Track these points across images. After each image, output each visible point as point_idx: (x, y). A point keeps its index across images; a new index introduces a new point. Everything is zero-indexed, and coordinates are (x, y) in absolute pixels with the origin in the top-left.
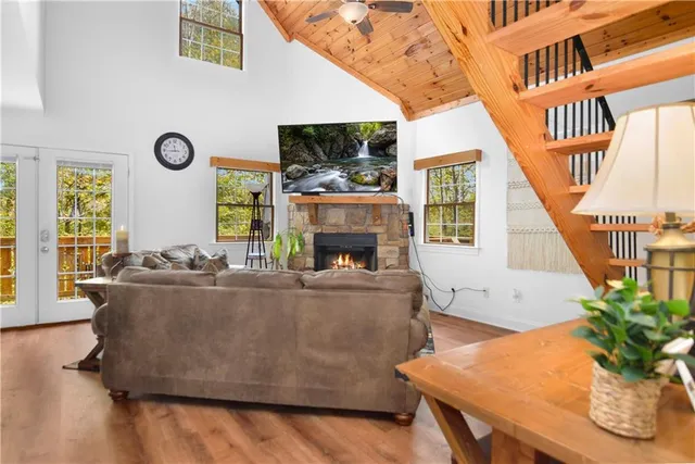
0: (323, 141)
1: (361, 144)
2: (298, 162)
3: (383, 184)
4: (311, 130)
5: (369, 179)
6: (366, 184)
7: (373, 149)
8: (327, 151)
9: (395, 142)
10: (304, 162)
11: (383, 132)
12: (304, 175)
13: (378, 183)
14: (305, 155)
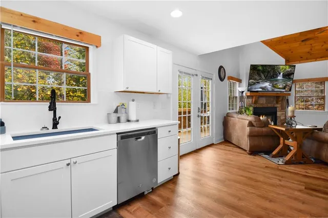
0: (265, 72)
1: (280, 74)
2: (253, 79)
3: (286, 89)
4: (260, 68)
5: (281, 86)
6: (279, 88)
7: (284, 76)
8: (266, 76)
9: (293, 74)
10: (255, 79)
11: (290, 70)
12: (254, 84)
13: (284, 88)
14: (257, 77)
